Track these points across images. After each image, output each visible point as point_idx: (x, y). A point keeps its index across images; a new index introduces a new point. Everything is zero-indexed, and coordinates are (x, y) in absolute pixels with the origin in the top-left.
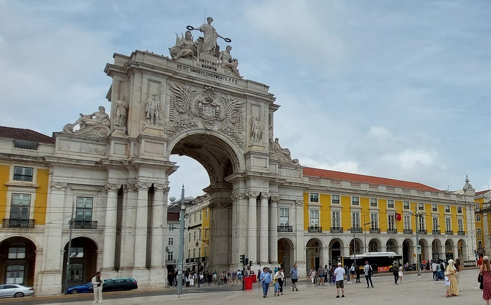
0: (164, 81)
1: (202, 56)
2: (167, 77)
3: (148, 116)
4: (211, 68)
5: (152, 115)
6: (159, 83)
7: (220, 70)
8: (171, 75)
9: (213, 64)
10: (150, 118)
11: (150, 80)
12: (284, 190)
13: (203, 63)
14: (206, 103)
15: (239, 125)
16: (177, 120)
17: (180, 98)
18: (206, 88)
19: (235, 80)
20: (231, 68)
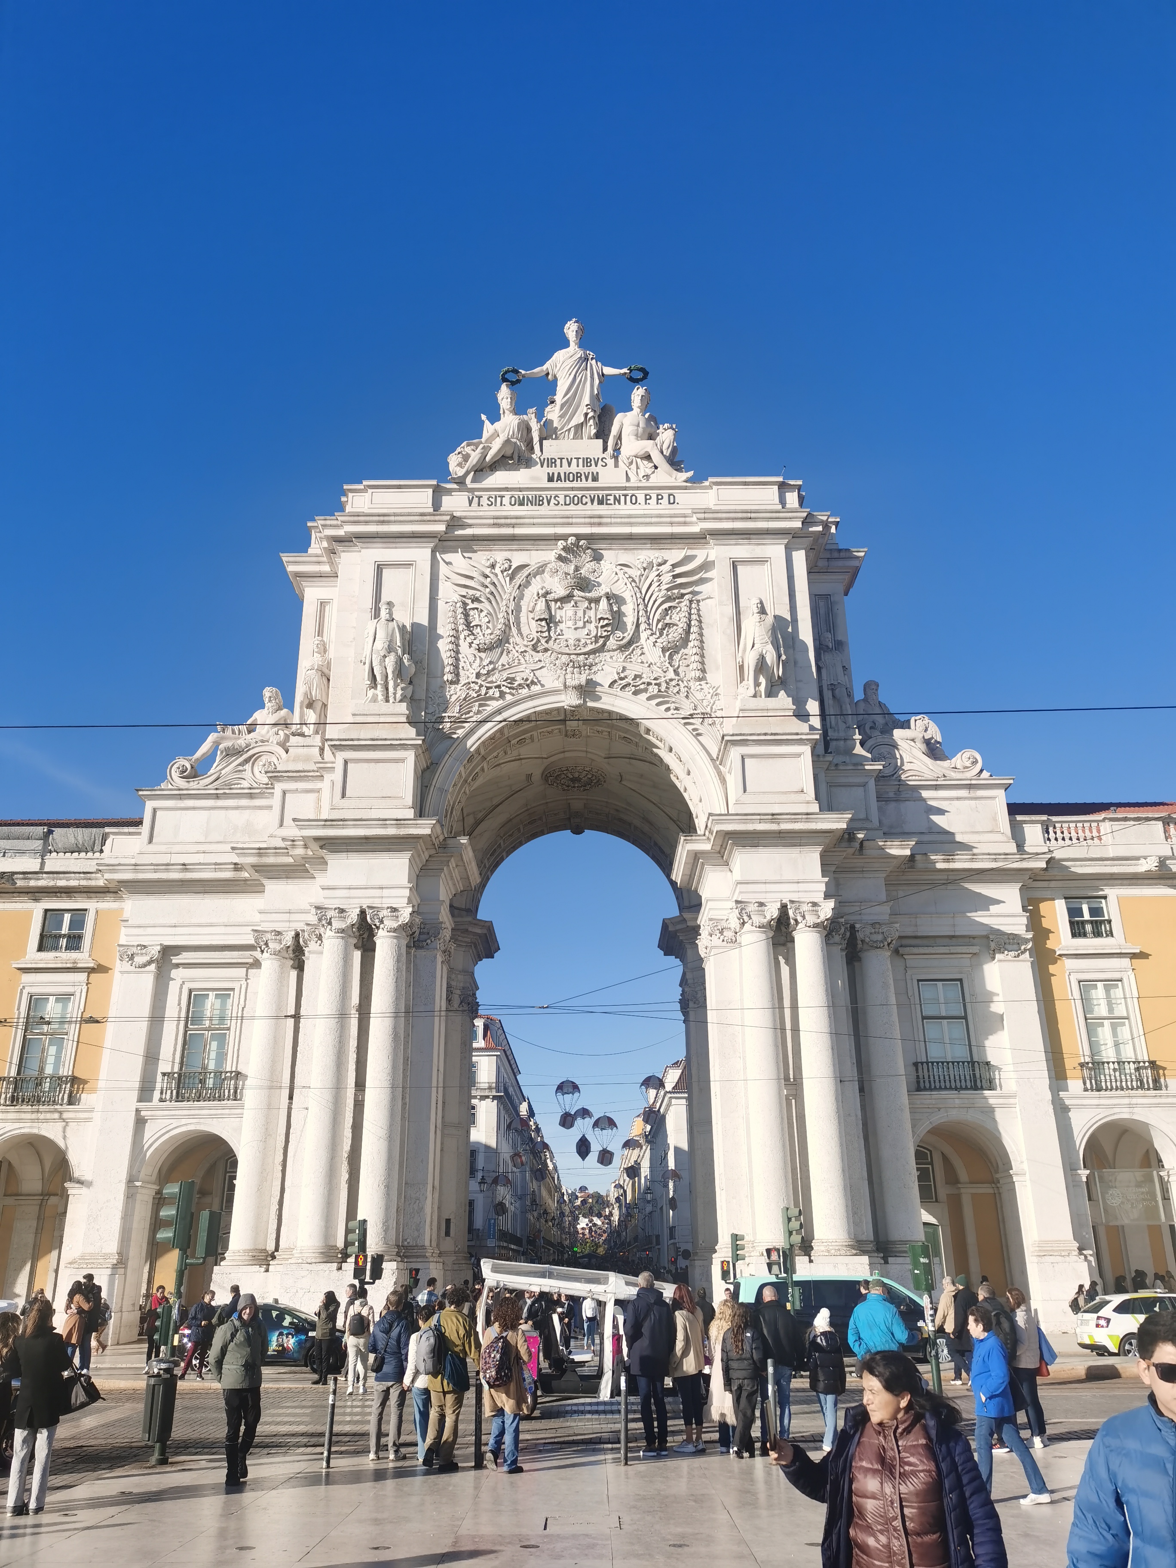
0: (421, 556)
1: (552, 448)
2: (434, 542)
4: (578, 476)
7: (610, 476)
8: (442, 528)
9: (587, 462)
11: (380, 565)
13: (550, 470)
14: (561, 592)
15: (691, 649)
16: (468, 674)
17: (476, 600)
18: (561, 544)
19: (668, 493)
20: (648, 457)
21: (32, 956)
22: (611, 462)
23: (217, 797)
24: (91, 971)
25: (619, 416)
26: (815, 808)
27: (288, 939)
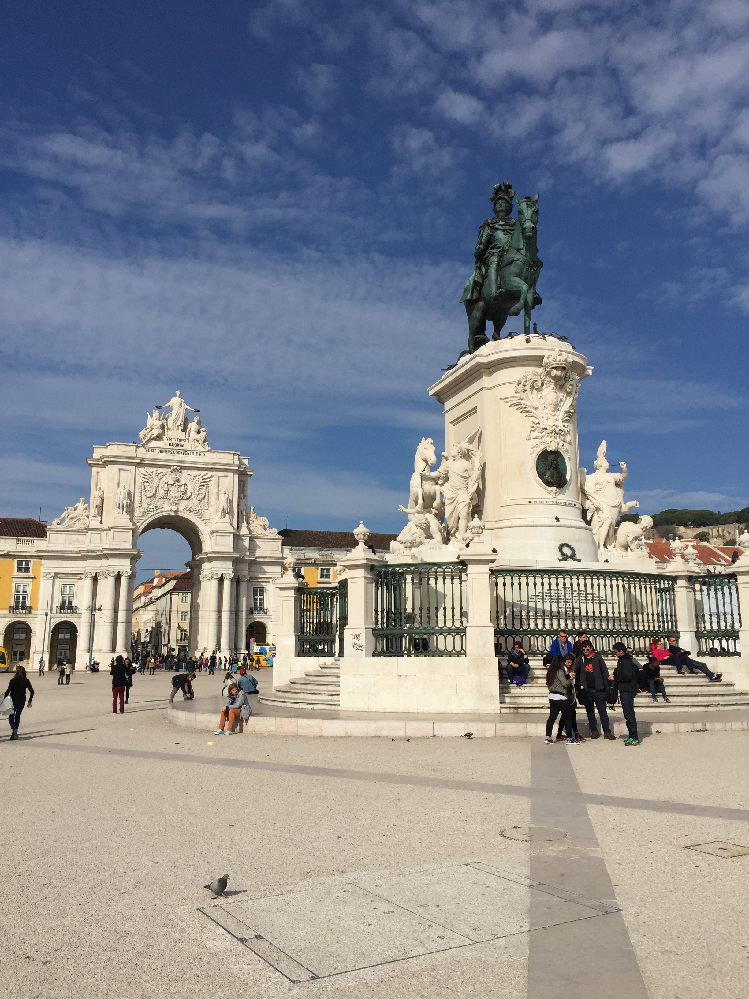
0: (132, 468)
1: (169, 434)
2: (135, 464)
3: (118, 506)
4: (178, 445)
5: (121, 504)
6: (128, 470)
7: (187, 446)
8: (139, 461)
9: (181, 440)
10: (119, 508)
11: (120, 470)
12: (258, 566)
13: (170, 442)
14: (172, 483)
15: (206, 500)
16: (145, 505)
17: (147, 482)
18: (172, 467)
19: (202, 453)
20: (198, 441)
21: (15, 574)
22: (187, 441)
23: (68, 531)
24: (33, 578)
25: (190, 424)
26: (232, 550)
27: (94, 575)
